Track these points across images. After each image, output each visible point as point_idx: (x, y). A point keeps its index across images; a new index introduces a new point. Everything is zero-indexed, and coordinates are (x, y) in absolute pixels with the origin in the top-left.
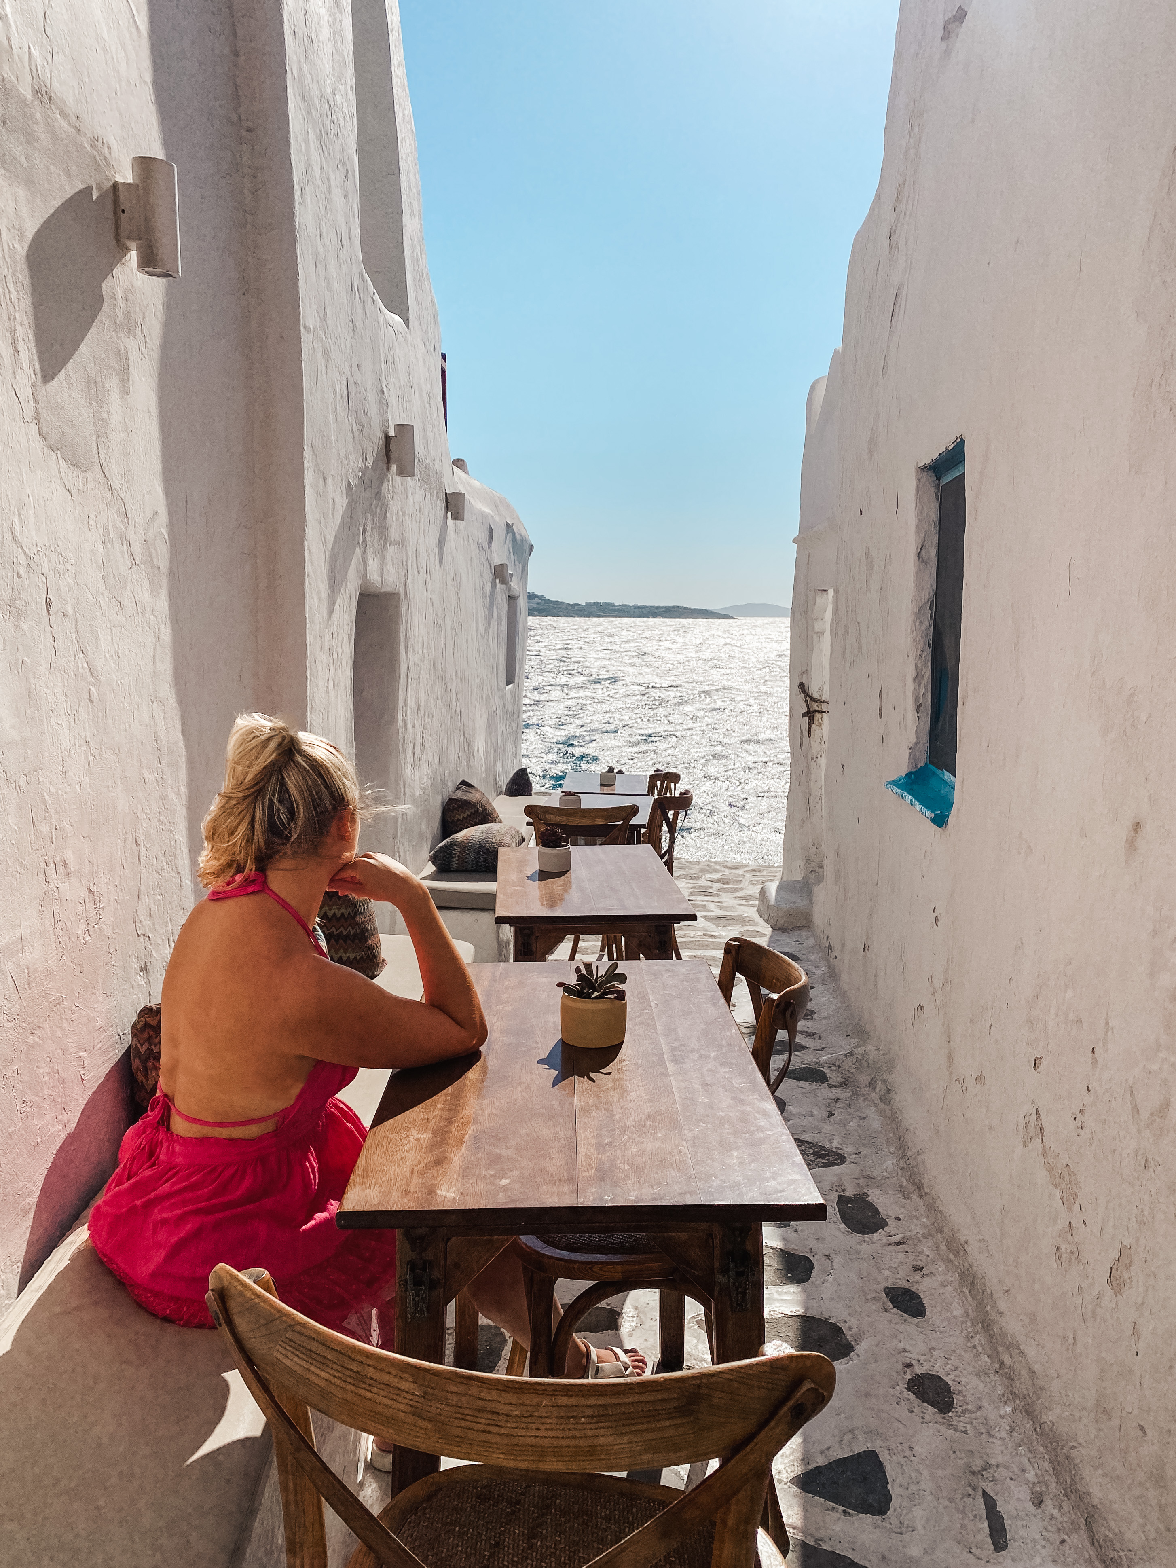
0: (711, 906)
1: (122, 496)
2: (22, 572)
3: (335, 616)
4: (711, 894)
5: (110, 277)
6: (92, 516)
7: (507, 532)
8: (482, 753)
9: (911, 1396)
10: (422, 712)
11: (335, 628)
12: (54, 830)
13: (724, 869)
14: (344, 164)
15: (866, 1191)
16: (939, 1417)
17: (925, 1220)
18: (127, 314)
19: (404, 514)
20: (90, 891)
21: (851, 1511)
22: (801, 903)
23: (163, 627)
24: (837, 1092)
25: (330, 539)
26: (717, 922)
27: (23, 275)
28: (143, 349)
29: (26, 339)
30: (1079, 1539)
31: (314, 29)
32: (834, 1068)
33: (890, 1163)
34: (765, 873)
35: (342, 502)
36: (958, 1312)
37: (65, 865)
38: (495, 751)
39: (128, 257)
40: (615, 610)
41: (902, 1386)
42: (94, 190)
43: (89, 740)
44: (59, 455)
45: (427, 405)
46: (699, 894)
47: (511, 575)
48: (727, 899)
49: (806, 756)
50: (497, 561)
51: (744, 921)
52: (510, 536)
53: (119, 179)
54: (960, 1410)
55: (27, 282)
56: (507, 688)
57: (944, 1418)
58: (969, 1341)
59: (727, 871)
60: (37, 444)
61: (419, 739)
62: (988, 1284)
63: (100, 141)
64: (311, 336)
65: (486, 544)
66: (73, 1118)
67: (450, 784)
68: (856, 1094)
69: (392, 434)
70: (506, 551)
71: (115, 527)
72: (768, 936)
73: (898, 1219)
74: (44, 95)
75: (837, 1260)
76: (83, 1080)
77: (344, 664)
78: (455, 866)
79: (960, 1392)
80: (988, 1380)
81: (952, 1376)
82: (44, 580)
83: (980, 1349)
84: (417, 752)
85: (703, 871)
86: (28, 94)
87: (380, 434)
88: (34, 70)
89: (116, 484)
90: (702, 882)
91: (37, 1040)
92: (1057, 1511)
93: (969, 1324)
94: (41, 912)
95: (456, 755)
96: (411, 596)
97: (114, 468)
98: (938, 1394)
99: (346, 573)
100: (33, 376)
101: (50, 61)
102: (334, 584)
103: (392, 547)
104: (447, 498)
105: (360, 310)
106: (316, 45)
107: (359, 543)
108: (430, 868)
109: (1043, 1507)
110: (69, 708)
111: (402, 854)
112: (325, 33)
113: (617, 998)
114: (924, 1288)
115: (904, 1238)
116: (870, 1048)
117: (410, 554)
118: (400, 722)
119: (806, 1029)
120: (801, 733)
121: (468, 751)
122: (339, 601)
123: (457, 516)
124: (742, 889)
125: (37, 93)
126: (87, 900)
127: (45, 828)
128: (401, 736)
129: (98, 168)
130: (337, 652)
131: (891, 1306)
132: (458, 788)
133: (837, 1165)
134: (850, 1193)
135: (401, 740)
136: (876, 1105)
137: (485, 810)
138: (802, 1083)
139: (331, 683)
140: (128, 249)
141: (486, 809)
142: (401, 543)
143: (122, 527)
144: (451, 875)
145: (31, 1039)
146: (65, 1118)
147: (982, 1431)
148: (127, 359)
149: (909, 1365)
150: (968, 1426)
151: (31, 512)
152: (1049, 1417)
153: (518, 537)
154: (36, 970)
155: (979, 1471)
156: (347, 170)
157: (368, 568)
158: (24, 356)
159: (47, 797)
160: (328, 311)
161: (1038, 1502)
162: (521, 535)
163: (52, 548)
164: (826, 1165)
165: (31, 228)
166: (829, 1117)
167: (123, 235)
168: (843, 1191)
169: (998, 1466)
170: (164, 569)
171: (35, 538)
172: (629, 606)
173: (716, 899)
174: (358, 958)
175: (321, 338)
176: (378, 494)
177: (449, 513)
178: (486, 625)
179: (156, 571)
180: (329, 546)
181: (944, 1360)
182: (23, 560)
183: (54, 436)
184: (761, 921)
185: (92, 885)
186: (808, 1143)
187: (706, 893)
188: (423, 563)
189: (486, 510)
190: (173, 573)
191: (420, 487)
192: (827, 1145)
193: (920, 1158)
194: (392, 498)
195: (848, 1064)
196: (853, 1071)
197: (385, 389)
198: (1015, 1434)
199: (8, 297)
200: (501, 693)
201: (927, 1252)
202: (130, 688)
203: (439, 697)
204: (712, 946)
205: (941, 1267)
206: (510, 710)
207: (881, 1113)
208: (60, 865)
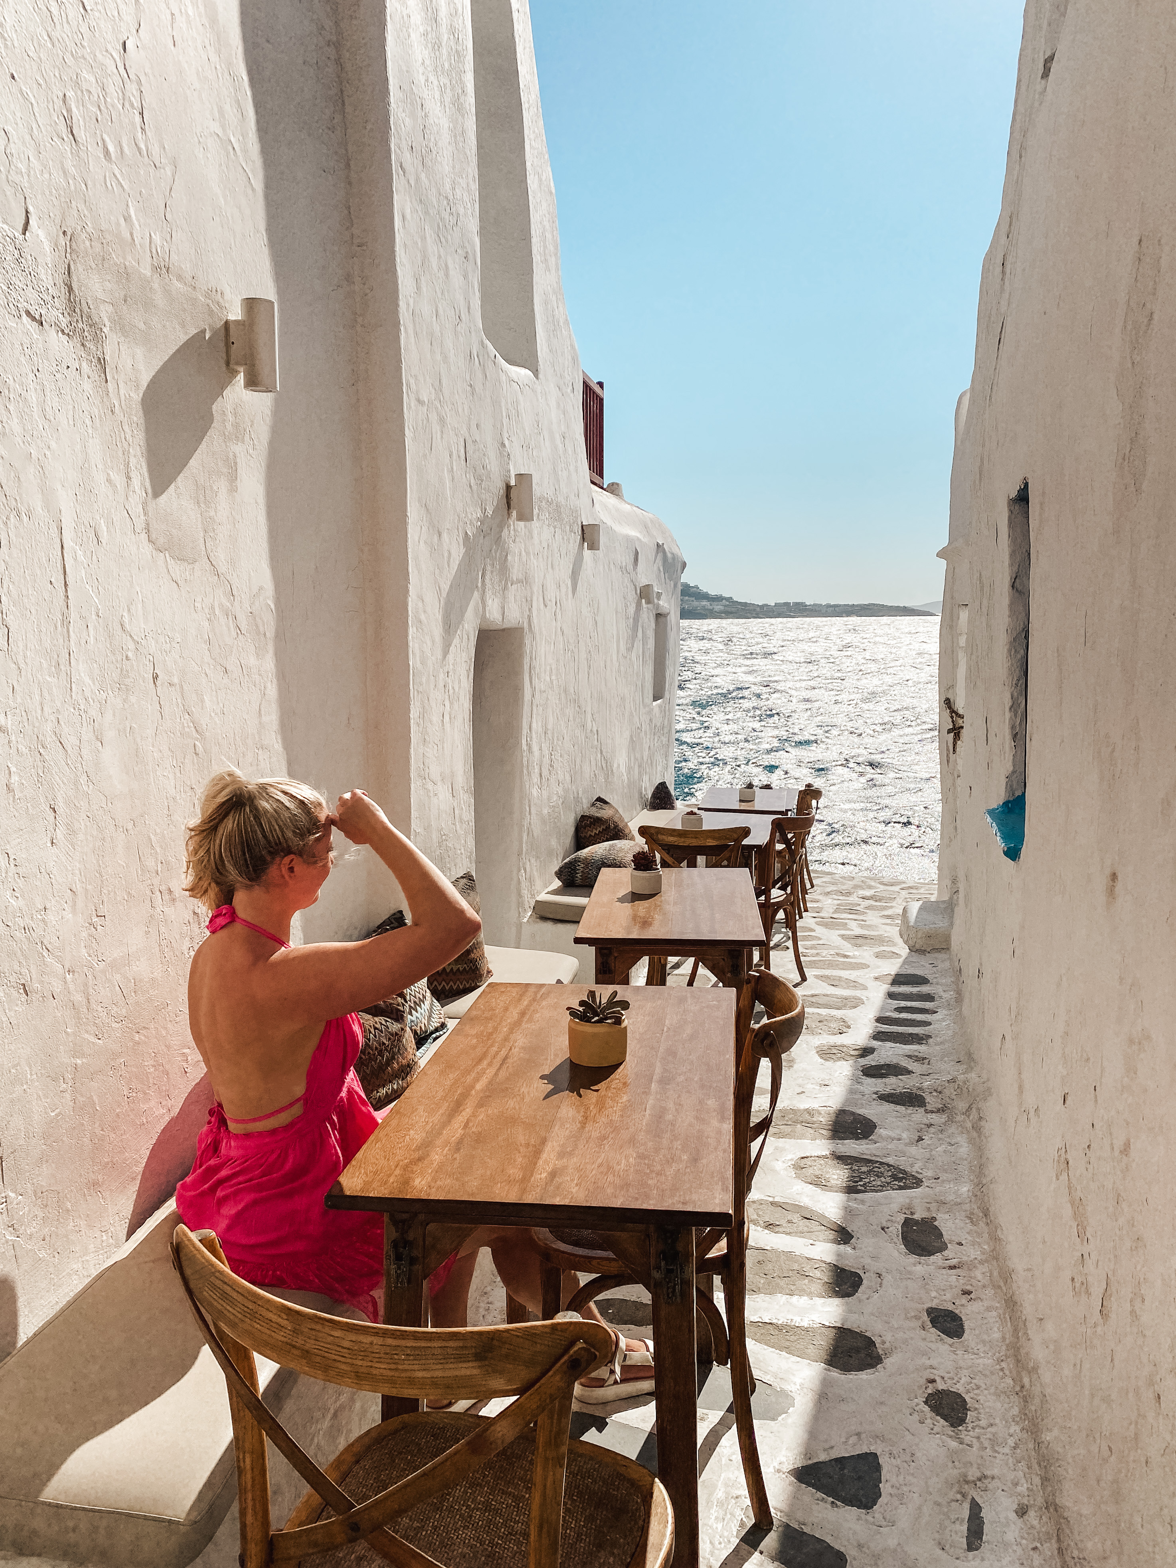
0: (853, 925)
1: (228, 578)
2: (130, 654)
3: (450, 657)
4: (857, 912)
5: (220, 397)
6: (199, 599)
7: (657, 553)
8: (623, 769)
9: (927, 1409)
10: (550, 735)
11: (451, 667)
12: (159, 865)
13: (878, 885)
14: (463, 247)
15: (934, 1215)
16: (949, 1430)
17: (986, 1247)
18: (236, 426)
19: (528, 554)
20: (195, 913)
21: (839, 1503)
22: (941, 923)
23: (269, 685)
24: (935, 1118)
25: (446, 587)
26: (853, 941)
27: (138, 416)
28: (251, 451)
29: (139, 467)
30: (1049, 1548)
31: (433, 140)
32: (935, 1094)
33: (965, 1189)
34: (922, 891)
35: (457, 552)
36: (997, 1335)
37: (170, 891)
38: (640, 766)
39: (238, 378)
40: (806, 610)
41: (921, 1400)
42: (208, 331)
43: (194, 786)
44: (167, 555)
45: (561, 446)
46: (844, 911)
47: (659, 595)
48: (873, 918)
49: (952, 774)
50: (644, 581)
51: (883, 941)
52: (660, 555)
53: (232, 317)
54: (970, 1425)
55: (142, 421)
56: (655, 703)
57: (953, 1431)
58: (998, 1364)
59: (882, 887)
60: (147, 549)
61: (546, 760)
62: (1025, 1312)
63: (214, 290)
64: (426, 408)
65: (630, 567)
66: (176, 1104)
67: (584, 801)
68: (951, 1119)
69: (513, 483)
70: (656, 568)
71: (221, 605)
72: (904, 958)
73: (960, 1244)
74: (162, 269)
75: (888, 1278)
76: (186, 1072)
77: (462, 698)
78: (579, 881)
79: (976, 1409)
80: (1007, 1400)
81: (972, 1395)
82: (151, 659)
83: (1007, 1372)
84: (545, 773)
85: (856, 887)
86: (147, 272)
87: (500, 486)
88: (154, 251)
89: (222, 569)
90: (853, 899)
91: (143, 1038)
92: (1037, 1521)
93: (1004, 1348)
94: (147, 933)
95: (592, 773)
96: (536, 629)
97: (221, 557)
98: (953, 1409)
99: (463, 616)
100: (144, 495)
101: (169, 239)
102: (450, 626)
103: (514, 586)
104: (583, 530)
105: (479, 375)
106: (435, 153)
107: (477, 587)
108: (557, 884)
109: (1026, 1517)
110: (175, 761)
111: (528, 870)
112: (445, 138)
113: (615, 1023)
114: (969, 1312)
115: (959, 1263)
116: (973, 1075)
117: (535, 589)
118: (525, 747)
119: (916, 1054)
120: (948, 750)
121: (607, 769)
122: (456, 641)
123: (593, 547)
124: (892, 907)
125: (156, 268)
126: (191, 921)
127: (150, 863)
128: (525, 759)
129: (211, 312)
130: (453, 688)
131: (931, 1326)
132: (593, 805)
133: (913, 1188)
134: (917, 1217)
135: (525, 763)
136: (968, 1132)
137: (616, 826)
138: (899, 1107)
139: (447, 718)
140: (237, 372)
141: (618, 826)
142: (526, 581)
143: (228, 604)
144: (576, 890)
145: (137, 1037)
146: (169, 1103)
147: (986, 1445)
148: (236, 463)
149: (933, 1381)
150: (975, 1440)
151: (140, 606)
152: (1047, 1437)
153: (669, 555)
154: (141, 981)
155: (973, 1481)
156: (467, 252)
157: (487, 609)
158: (136, 482)
159: (152, 837)
160: (444, 381)
161: (1022, 1512)
162: (673, 554)
163: (159, 632)
164: (901, 1188)
165: (145, 379)
166: (918, 1141)
167: (232, 362)
168: (912, 1214)
169: (993, 1478)
170: (271, 634)
171: (143, 626)
172: (821, 605)
173: (861, 917)
174: (461, 969)
175: (436, 408)
176: (498, 540)
177: (586, 544)
178: (629, 646)
179: (262, 638)
180: (444, 594)
181: (968, 1379)
182: (131, 646)
183: (161, 541)
184: (900, 941)
185: (196, 908)
186: (889, 1165)
187: (851, 911)
188: (551, 594)
189: (633, 533)
190: (280, 636)
191: (549, 525)
192: (908, 1169)
193: (992, 1186)
194: (514, 541)
195: (950, 1091)
196: (954, 1097)
197: (506, 442)
198: (1018, 1451)
199: (123, 436)
200: (647, 709)
201: (980, 1277)
202: (235, 739)
203: (571, 718)
204: (841, 967)
205: (989, 1292)
206: (658, 725)
207: (971, 1141)
208: (165, 893)
